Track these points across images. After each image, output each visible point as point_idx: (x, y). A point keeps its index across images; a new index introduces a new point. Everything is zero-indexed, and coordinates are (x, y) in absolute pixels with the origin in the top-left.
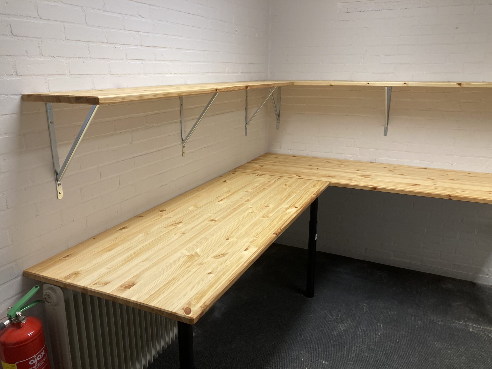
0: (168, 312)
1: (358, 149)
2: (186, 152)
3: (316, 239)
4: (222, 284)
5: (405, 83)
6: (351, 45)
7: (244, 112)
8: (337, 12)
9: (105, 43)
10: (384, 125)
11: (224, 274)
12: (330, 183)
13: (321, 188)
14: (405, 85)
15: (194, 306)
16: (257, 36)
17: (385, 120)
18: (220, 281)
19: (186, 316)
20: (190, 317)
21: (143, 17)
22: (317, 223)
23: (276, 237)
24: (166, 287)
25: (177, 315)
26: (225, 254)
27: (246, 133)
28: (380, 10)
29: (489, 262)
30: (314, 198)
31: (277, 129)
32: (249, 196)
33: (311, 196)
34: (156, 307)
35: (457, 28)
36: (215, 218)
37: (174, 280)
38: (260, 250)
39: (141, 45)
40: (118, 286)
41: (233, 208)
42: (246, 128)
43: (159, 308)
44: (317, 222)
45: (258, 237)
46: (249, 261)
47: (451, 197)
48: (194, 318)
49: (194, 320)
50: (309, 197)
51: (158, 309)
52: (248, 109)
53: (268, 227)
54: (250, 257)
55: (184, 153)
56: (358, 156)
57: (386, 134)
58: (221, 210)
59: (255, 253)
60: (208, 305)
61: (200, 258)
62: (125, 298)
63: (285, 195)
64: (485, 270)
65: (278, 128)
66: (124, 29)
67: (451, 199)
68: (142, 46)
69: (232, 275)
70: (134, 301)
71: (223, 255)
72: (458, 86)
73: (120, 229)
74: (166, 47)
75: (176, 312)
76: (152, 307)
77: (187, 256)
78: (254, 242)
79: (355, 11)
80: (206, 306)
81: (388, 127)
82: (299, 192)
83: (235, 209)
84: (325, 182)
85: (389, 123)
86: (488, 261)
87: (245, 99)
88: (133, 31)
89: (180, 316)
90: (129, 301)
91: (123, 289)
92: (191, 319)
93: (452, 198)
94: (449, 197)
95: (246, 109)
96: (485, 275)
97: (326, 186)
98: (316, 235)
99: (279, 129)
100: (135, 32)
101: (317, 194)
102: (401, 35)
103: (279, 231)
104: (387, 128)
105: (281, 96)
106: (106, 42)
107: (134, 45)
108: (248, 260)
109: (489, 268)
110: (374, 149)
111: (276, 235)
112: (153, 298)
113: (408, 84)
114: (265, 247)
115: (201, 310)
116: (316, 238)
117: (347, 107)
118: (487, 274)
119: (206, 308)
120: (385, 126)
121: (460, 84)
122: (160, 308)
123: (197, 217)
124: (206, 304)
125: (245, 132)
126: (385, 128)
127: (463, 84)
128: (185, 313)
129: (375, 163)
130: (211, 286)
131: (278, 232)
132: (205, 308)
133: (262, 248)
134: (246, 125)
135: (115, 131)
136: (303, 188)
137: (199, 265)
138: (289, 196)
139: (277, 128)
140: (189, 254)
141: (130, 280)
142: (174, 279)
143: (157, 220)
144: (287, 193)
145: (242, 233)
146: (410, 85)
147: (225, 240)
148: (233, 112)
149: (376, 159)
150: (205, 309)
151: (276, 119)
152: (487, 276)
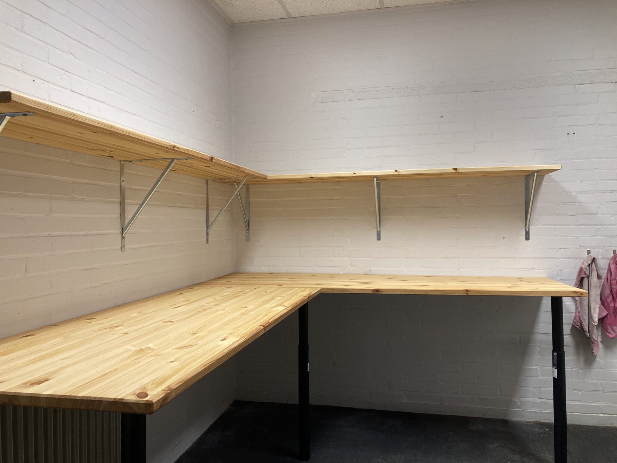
0: (110, 400)
1: (349, 259)
2: (126, 247)
3: (308, 371)
4: (192, 369)
5: (396, 171)
6: (329, 138)
7: (204, 212)
8: (311, 103)
9: (20, 71)
10: (376, 227)
11: (194, 361)
12: (322, 289)
13: (312, 292)
14: (396, 173)
15: (152, 390)
16: (218, 125)
17: (377, 221)
18: (190, 366)
19: (139, 400)
20: (147, 401)
21: (75, 57)
22: (308, 347)
23: (263, 328)
24: (102, 378)
25: (124, 401)
26: (192, 345)
27: (207, 240)
28: (358, 100)
29: (519, 389)
30: (305, 299)
31: (247, 241)
32: (218, 302)
33: (301, 297)
34: (88, 397)
35: (441, 117)
36: (172, 320)
37: (115, 372)
38: (244, 339)
39: (71, 89)
40: (20, 383)
41: (197, 311)
42: (207, 234)
43: (92, 397)
44: (308, 345)
45: (237, 330)
46: (231, 348)
47: (468, 292)
48: (154, 401)
49: (153, 404)
50: (299, 298)
51: (91, 399)
52: (209, 210)
53: (251, 321)
54: (230, 345)
55: (123, 246)
56: (349, 268)
57: (379, 239)
58: (179, 313)
59: (236, 342)
60: (174, 388)
61: (153, 351)
62: (31, 394)
63: (267, 298)
64: (516, 400)
65: (248, 239)
66: (48, 62)
67: (468, 295)
68: (72, 91)
69: (207, 361)
70: (49, 395)
71: (190, 346)
72: (454, 171)
73: (22, 337)
74: (105, 103)
75: (123, 398)
76: (80, 398)
77: (134, 351)
78: (233, 334)
79: (332, 101)
80: (171, 390)
81: (381, 229)
82: (285, 296)
83: (201, 312)
84: (315, 288)
85: (381, 226)
86: (517, 389)
87: (205, 196)
88: (60, 68)
89: (129, 402)
90: (39, 396)
91: (28, 386)
92: (149, 403)
93: (470, 294)
94: (467, 293)
95: (207, 209)
96: (518, 408)
97: (316, 291)
98: (308, 364)
99: (249, 241)
100: (63, 71)
101: (308, 296)
102: (384, 126)
103: (267, 323)
104: (380, 231)
105: (250, 200)
106: (22, 71)
107: (61, 86)
108: (228, 348)
109: (520, 398)
110: (368, 257)
111: (264, 327)
112: (82, 389)
113: (400, 172)
114: (249, 337)
115: (164, 393)
116: (308, 368)
117: (331, 210)
118: (520, 407)
119: (171, 392)
120: (377, 229)
121: (456, 169)
122: (95, 398)
123: (145, 320)
124: (170, 387)
125: (205, 239)
126: (377, 231)
127: (459, 169)
128: (137, 398)
129: (370, 274)
130: (176, 372)
131: (266, 325)
132: (169, 391)
133: (246, 337)
134: (207, 230)
135: (26, 192)
136: (289, 293)
137: (153, 356)
138: (273, 298)
139: (246, 239)
140: (136, 349)
141: (41, 377)
142: (115, 370)
143: (84, 326)
144: (269, 297)
145: (214, 328)
146: (402, 173)
147: (190, 335)
148: (189, 208)
149: (370, 270)
150: (169, 393)
151: (245, 228)
152: (520, 409)
